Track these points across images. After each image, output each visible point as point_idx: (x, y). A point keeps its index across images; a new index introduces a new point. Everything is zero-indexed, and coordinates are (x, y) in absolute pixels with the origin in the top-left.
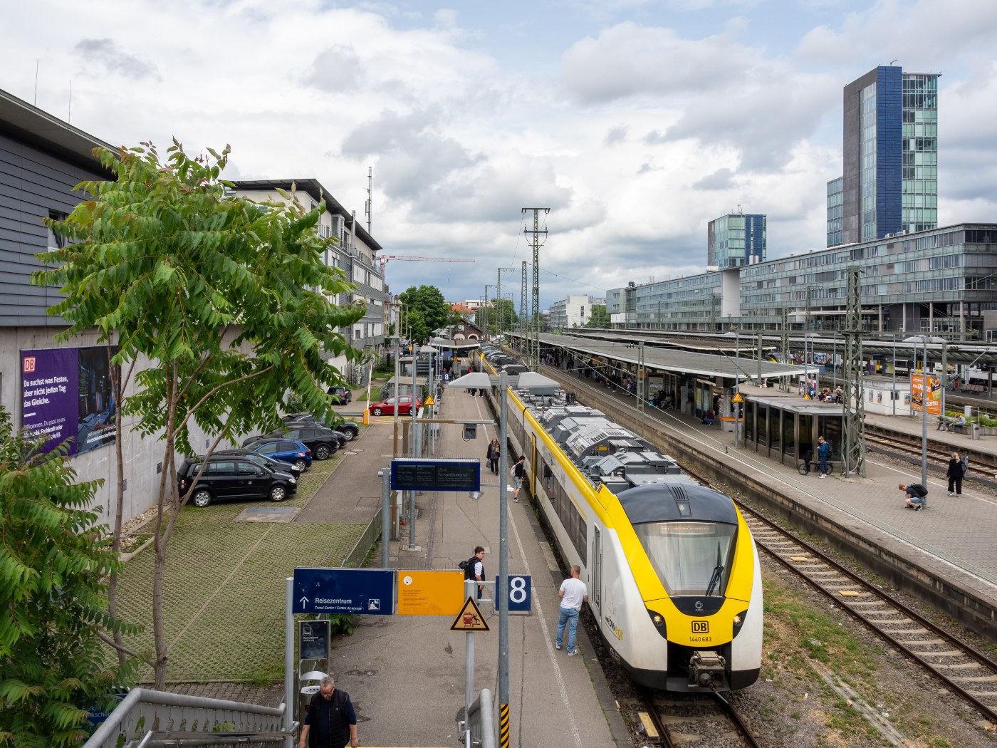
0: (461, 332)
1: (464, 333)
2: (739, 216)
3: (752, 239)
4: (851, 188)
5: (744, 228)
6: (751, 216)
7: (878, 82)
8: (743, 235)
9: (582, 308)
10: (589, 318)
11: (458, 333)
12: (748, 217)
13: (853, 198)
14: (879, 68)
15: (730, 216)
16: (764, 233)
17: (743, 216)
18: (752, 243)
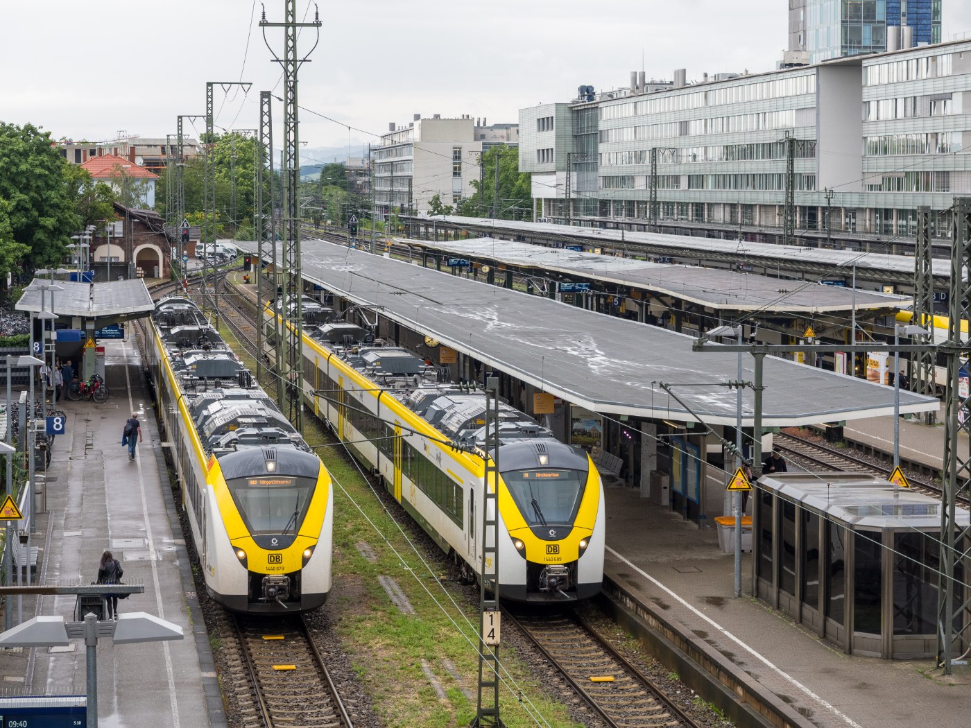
0: (114, 241)
1: (121, 242)
9: (457, 155)
10: (475, 183)
11: (104, 241)
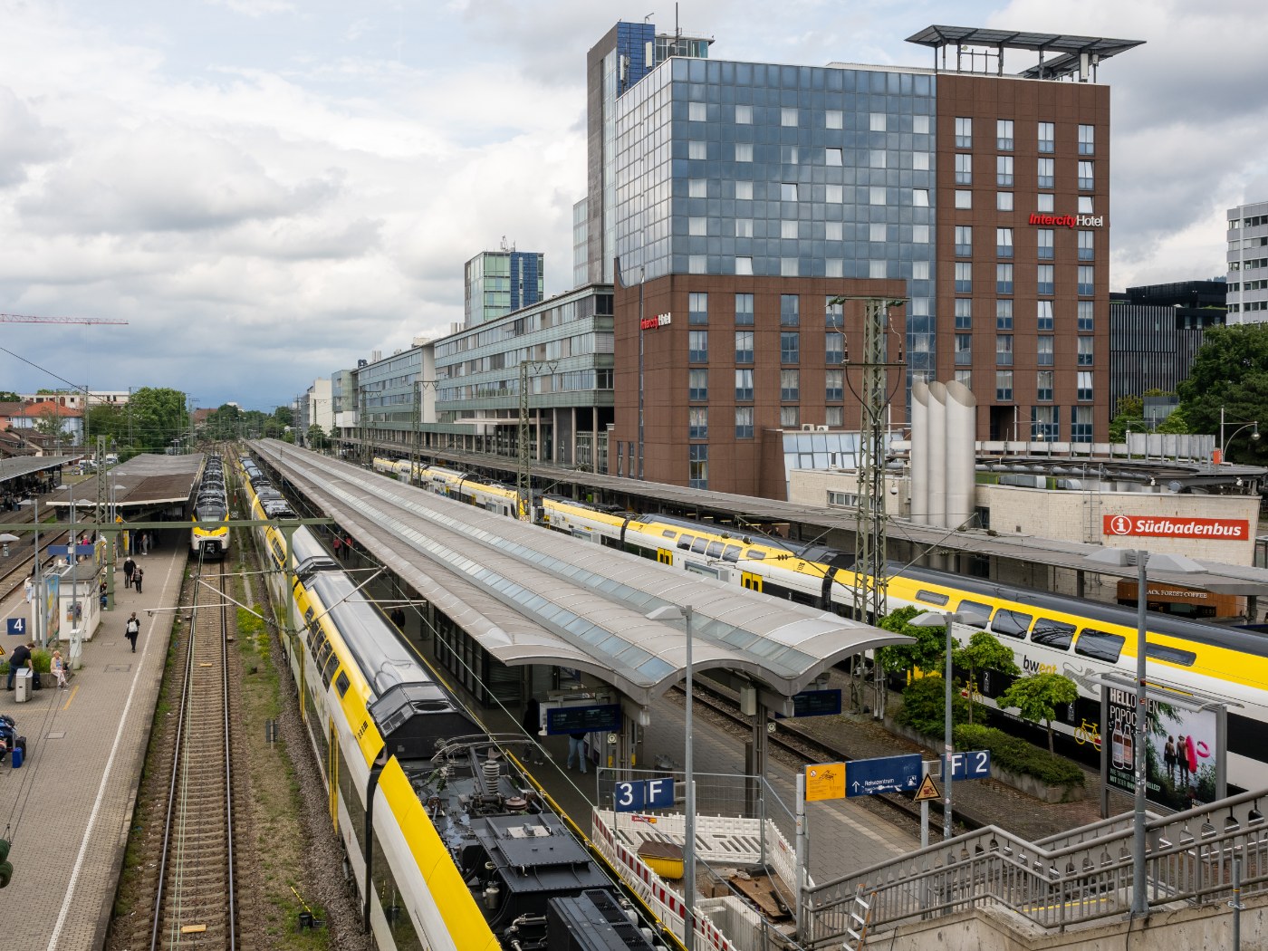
2: (500, 255)
3: (521, 291)
4: (595, 216)
5: (508, 274)
6: (520, 254)
7: (618, 47)
8: (506, 285)
12: (514, 256)
13: (597, 234)
14: (620, 25)
15: (485, 254)
16: (540, 282)
17: (507, 255)
18: (521, 298)
